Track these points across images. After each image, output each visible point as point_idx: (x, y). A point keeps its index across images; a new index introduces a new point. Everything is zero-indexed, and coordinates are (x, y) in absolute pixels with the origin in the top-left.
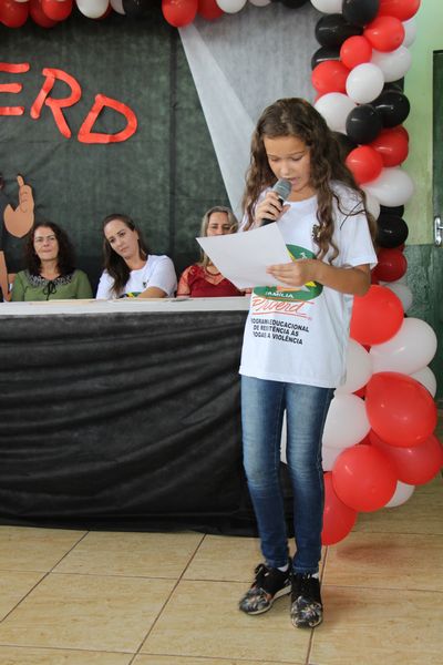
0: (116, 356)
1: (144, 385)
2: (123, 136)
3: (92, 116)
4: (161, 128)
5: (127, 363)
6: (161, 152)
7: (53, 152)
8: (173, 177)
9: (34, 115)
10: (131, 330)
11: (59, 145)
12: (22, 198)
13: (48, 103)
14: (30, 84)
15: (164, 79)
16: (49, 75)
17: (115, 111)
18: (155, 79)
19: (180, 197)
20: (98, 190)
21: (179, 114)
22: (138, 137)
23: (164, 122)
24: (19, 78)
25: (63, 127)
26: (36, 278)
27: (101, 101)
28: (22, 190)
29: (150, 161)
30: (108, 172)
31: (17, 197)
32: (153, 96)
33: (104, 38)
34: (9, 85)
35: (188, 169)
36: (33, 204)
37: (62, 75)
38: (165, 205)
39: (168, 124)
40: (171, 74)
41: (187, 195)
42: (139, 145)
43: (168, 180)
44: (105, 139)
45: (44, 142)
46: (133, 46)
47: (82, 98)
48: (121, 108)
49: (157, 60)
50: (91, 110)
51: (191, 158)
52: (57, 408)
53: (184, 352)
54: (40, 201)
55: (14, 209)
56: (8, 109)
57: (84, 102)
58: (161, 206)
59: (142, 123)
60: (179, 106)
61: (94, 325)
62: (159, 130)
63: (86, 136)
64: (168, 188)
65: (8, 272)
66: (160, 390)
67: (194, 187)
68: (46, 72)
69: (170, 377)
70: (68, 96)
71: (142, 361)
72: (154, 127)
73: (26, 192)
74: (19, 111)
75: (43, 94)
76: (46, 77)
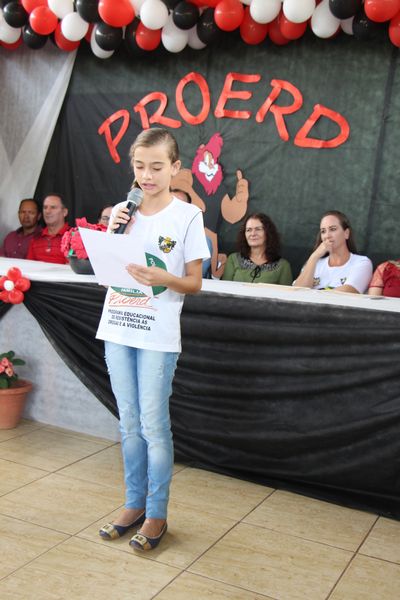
0: (319, 342)
1: (340, 372)
2: (335, 143)
3: (310, 123)
4: (371, 138)
5: (327, 350)
6: (368, 159)
7: (271, 153)
8: (376, 183)
9: (259, 119)
10: (335, 321)
11: (277, 147)
12: (239, 189)
13: (273, 109)
14: (259, 92)
15: (380, 94)
16: (276, 85)
17: (330, 120)
18: (371, 93)
19: (381, 202)
20: (306, 189)
21: (389, 126)
22: (349, 145)
23: (374, 133)
24: (251, 87)
25: (283, 132)
26: (245, 261)
27: (319, 110)
28: (240, 183)
29: (356, 166)
30: (317, 173)
31: (235, 189)
32: (368, 108)
33: (329, 55)
34: (240, 93)
35: (391, 177)
36: (247, 196)
37: (288, 86)
38: (365, 208)
39: (378, 135)
40: (386, 89)
41: (387, 200)
42: (348, 151)
43: (371, 186)
44: (318, 144)
45: (265, 143)
46: (355, 63)
47: (302, 107)
48: (337, 118)
49: (376, 76)
50: (309, 117)
51: (395, 166)
52: (260, 380)
53: (381, 347)
54: (254, 194)
55: (231, 198)
56: (237, 112)
57: (304, 111)
58: (361, 209)
59: (354, 132)
60: (391, 119)
61: (303, 312)
62: (369, 140)
63: (301, 141)
64: (370, 193)
65: (219, 252)
66: (355, 378)
67: (395, 193)
68: (274, 83)
69: (365, 368)
70: (291, 104)
71: (342, 349)
72: (364, 136)
73: (243, 185)
74: (246, 115)
75: (269, 101)
76: (273, 87)
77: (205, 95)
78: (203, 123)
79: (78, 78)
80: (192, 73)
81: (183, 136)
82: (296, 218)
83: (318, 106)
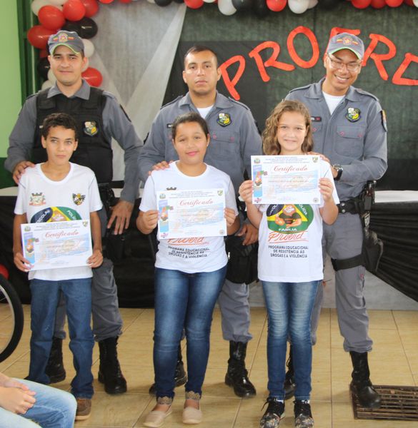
3: (402, 69)
11: (379, 85)
13: (373, 56)
16: (374, 38)
20: (404, 116)
25: (384, 75)
27: (409, 57)
30: (411, 104)
33: (414, 17)
37: (382, 38)
44: (407, 82)
45: (368, 82)
47: (396, 55)
50: (402, 63)
57: (397, 58)
63: (398, 80)
68: (371, 36)
70: (387, 52)
75: (369, 51)
76: (371, 40)
77: (314, 44)
78: (313, 67)
79: (189, 27)
80: (301, 27)
81: (296, 76)
82: (398, 137)
83: (408, 54)
